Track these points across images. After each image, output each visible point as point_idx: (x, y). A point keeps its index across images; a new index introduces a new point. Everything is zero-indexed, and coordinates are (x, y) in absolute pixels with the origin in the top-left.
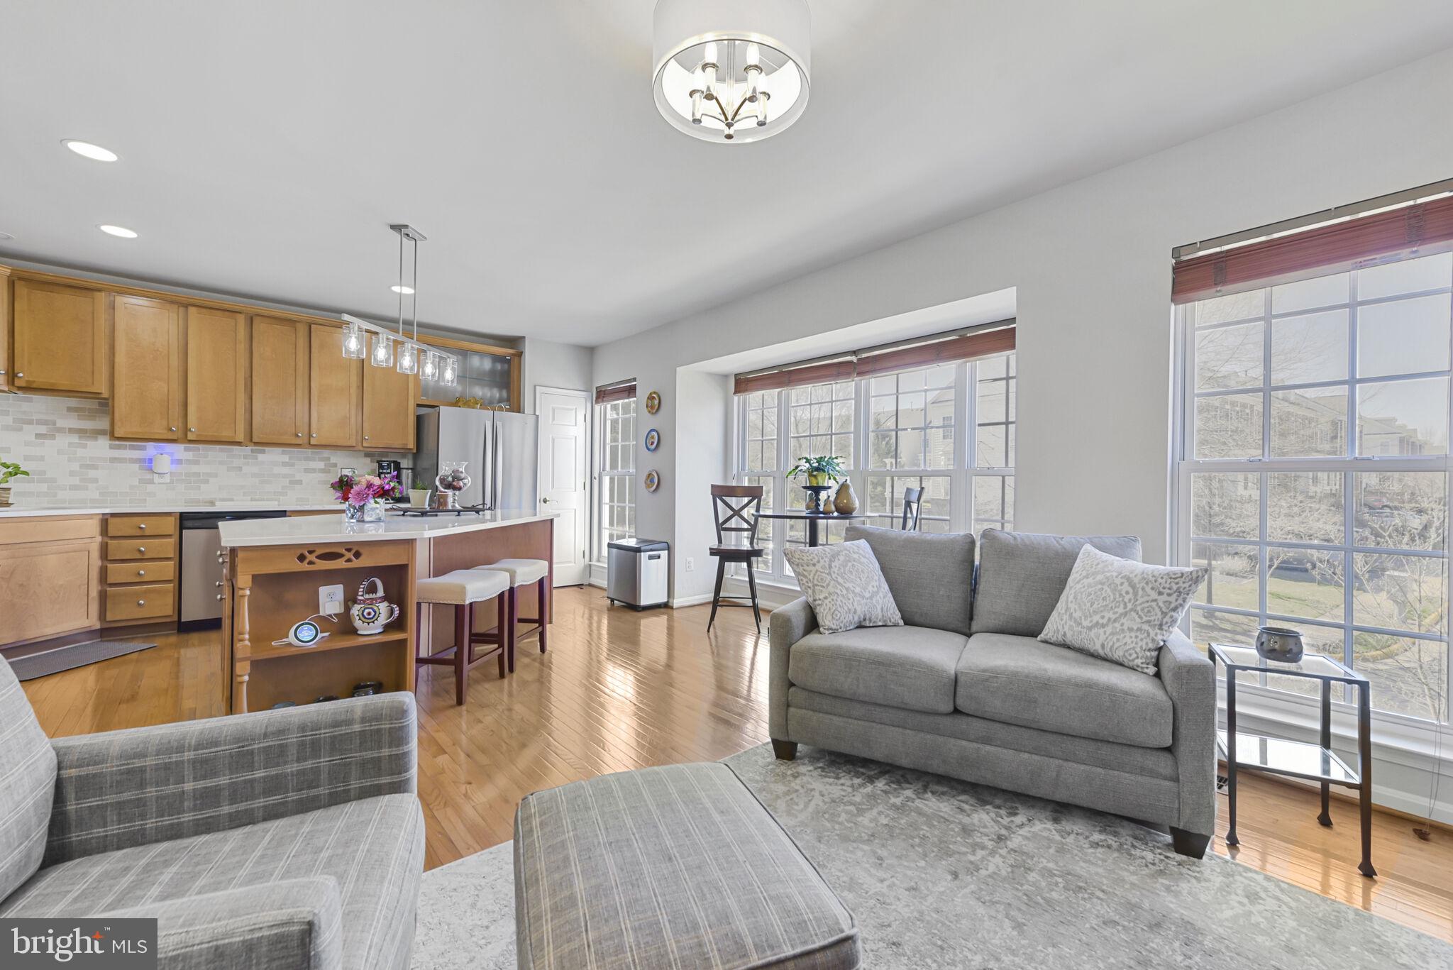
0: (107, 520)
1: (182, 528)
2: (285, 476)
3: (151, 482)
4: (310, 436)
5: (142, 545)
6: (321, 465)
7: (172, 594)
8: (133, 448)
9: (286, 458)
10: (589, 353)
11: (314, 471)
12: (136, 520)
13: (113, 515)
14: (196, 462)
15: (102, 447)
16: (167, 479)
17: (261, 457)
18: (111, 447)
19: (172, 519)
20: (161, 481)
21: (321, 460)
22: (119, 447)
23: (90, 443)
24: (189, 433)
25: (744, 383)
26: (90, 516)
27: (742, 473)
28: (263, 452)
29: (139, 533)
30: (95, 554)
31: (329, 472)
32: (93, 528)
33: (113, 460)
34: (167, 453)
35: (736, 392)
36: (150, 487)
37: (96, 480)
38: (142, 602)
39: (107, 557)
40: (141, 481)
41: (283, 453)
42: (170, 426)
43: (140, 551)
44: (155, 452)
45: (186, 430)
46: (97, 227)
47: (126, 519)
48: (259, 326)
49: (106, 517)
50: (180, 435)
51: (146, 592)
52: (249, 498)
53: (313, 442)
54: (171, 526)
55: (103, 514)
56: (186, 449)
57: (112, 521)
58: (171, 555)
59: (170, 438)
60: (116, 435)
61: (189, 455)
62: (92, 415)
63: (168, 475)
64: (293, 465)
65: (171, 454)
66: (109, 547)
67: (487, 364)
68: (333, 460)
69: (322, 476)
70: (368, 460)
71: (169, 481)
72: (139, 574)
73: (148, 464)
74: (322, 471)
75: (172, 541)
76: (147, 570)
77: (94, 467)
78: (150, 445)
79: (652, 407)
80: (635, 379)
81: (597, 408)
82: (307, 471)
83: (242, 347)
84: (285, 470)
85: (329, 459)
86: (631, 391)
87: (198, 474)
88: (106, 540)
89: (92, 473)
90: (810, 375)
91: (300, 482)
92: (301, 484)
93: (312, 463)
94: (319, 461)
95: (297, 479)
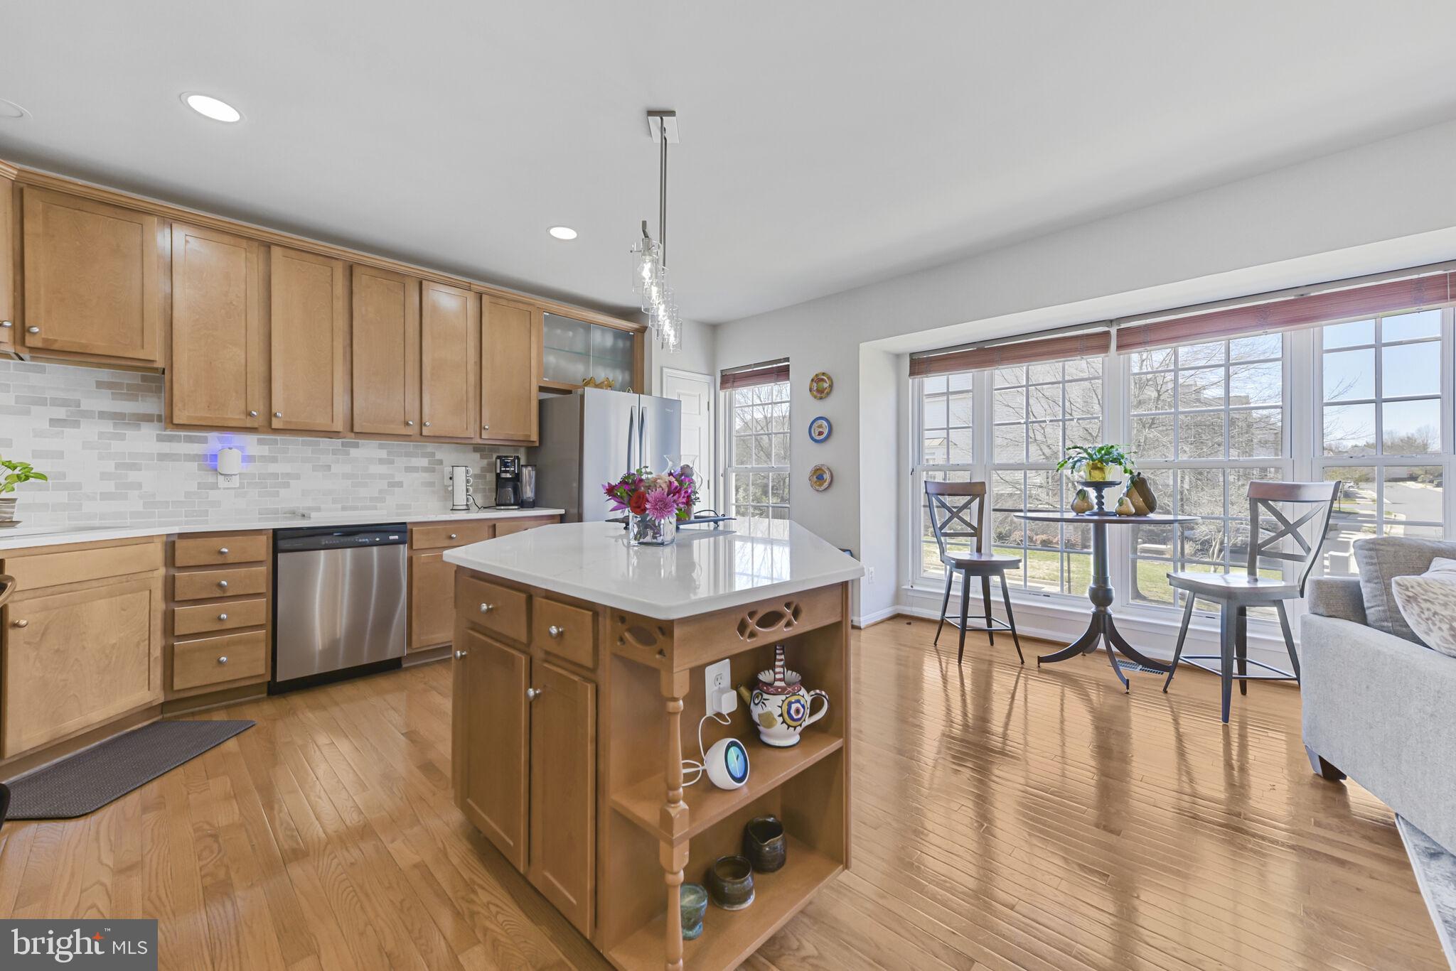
0: (174, 543)
1: (276, 551)
2: (382, 476)
3: (215, 486)
4: (422, 424)
5: (225, 578)
6: (424, 462)
7: (263, 645)
8: (190, 440)
9: (383, 454)
10: (713, 330)
11: (415, 469)
12: (215, 542)
13: (182, 536)
14: (274, 460)
15: (146, 440)
16: (236, 482)
17: (354, 452)
18: (160, 439)
19: (264, 538)
20: (226, 485)
21: (424, 455)
22: (170, 439)
23: (130, 433)
24: (273, 419)
25: (921, 364)
26: (149, 539)
27: (919, 467)
28: (356, 446)
29: (219, 560)
30: (158, 594)
31: (433, 471)
32: (156, 553)
33: (163, 457)
34: (237, 447)
35: (912, 373)
36: (213, 495)
37: (139, 486)
38: (224, 659)
39: (174, 599)
40: (200, 486)
41: (381, 446)
42: (249, 409)
43: (220, 586)
44: (219, 446)
45: (270, 415)
46: (181, 98)
47: (199, 541)
48: (362, 279)
49: (172, 539)
50: (259, 420)
51: (229, 644)
52: (339, 506)
53: (425, 432)
54: (261, 548)
55: (168, 535)
56: (260, 442)
57: (180, 544)
58: (263, 590)
59: (248, 425)
60: (176, 421)
61: (265, 450)
62: (132, 393)
63: (238, 476)
64: (392, 462)
65: (241, 449)
66: (177, 584)
67: (609, 341)
68: (439, 456)
69: (426, 476)
70: (477, 456)
71: (238, 485)
72: (220, 619)
73: (211, 462)
74: (426, 470)
75: (264, 570)
76: (228, 613)
77: (134, 467)
78: (212, 436)
79: (820, 391)
80: (787, 359)
81: (722, 394)
82: (409, 469)
83: (340, 305)
84: (383, 469)
85: (433, 454)
86: (781, 372)
87: (275, 476)
88: (172, 572)
89: (133, 476)
90: (1029, 352)
91: (400, 484)
92: (402, 486)
93: (414, 460)
94: (422, 456)
95: (397, 480)
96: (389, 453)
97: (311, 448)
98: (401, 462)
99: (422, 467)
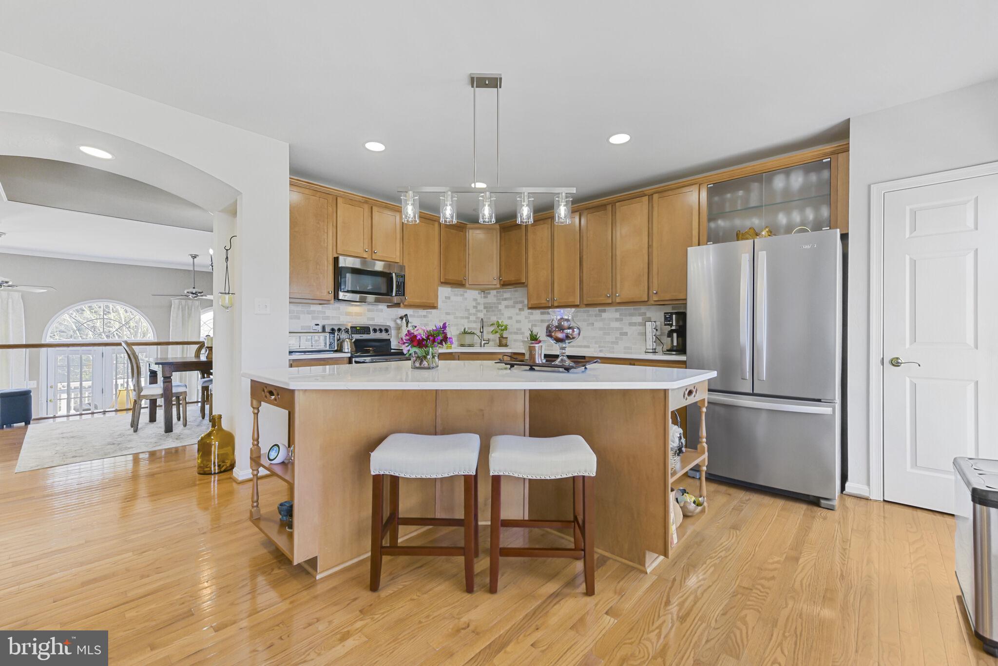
2: (617, 329)
4: (616, 295)
6: (639, 319)
9: (617, 315)
11: (634, 324)
17: (604, 315)
21: (640, 315)
24: (554, 301)
28: (604, 311)
41: (616, 311)
50: (551, 303)
53: (618, 300)
64: (621, 320)
68: (648, 315)
69: (640, 328)
74: (640, 324)
82: (631, 324)
84: (617, 325)
85: (645, 314)
91: (626, 334)
92: (627, 335)
93: (634, 318)
94: (639, 316)
95: (624, 331)
96: (621, 315)
97: (586, 314)
98: (627, 320)
99: (638, 323)
